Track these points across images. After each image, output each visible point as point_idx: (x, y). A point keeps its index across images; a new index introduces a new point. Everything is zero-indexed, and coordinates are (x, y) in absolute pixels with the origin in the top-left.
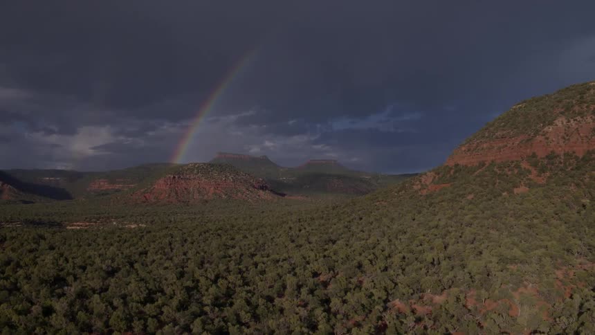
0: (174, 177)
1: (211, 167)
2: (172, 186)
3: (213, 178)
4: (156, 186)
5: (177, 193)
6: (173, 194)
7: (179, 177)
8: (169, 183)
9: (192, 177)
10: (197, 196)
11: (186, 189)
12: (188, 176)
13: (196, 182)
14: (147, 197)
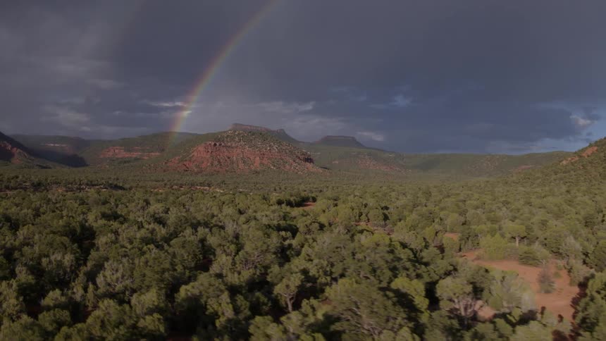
0: (215, 145)
1: (253, 134)
2: (214, 154)
3: (257, 147)
4: (195, 154)
5: (219, 162)
6: (216, 163)
7: (220, 145)
8: (210, 151)
9: (233, 145)
10: (241, 165)
11: (229, 158)
12: (229, 144)
13: (239, 151)
14: (187, 166)
